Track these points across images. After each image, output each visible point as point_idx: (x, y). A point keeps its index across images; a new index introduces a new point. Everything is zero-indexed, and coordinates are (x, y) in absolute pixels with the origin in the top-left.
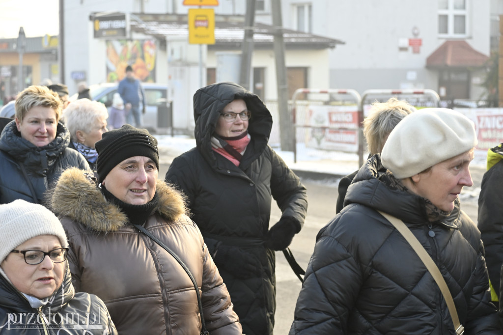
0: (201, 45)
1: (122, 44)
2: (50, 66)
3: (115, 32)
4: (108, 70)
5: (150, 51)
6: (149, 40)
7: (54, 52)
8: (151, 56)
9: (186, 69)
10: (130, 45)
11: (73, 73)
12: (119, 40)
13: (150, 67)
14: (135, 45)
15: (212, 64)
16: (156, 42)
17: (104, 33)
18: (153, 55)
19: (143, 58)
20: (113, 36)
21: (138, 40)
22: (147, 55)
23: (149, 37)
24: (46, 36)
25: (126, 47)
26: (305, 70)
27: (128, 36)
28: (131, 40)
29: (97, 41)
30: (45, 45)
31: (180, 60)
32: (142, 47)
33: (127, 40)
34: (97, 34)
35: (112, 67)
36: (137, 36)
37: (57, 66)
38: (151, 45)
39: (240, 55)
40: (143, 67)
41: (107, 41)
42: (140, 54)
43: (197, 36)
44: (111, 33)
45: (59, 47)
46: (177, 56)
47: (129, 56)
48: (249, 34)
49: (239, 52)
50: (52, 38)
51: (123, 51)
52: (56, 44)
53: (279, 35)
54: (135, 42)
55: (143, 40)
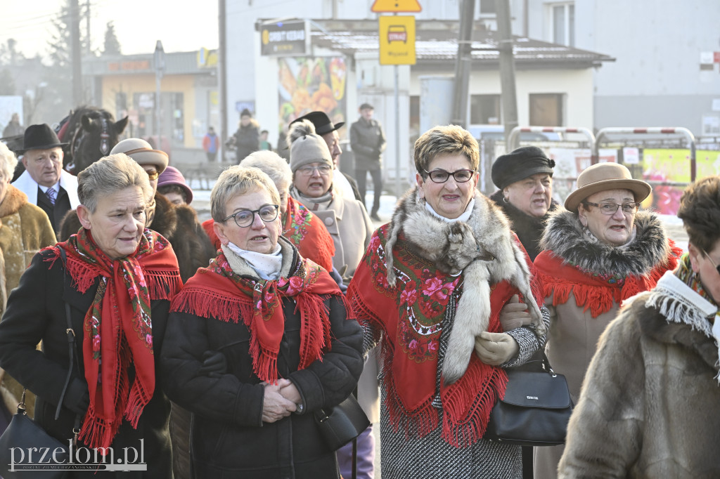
0: (396, 66)
1: (300, 64)
2: (208, 93)
3: (291, 47)
4: (281, 100)
5: (338, 73)
6: (336, 57)
7: (213, 74)
8: (340, 80)
9: (382, 97)
10: (310, 64)
11: (238, 103)
12: (295, 58)
13: (339, 96)
14: (318, 64)
15: (415, 92)
16: (345, 60)
17: (276, 48)
18: (343, 79)
19: (329, 83)
20: (288, 52)
21: (321, 57)
22: (333, 78)
23: (337, 53)
24: (203, 49)
25: (306, 66)
26: (559, 98)
27: (308, 52)
28: (313, 58)
29: (266, 58)
30: (201, 63)
31: (374, 86)
32: (328, 67)
33: (307, 57)
34: (266, 50)
35: (286, 95)
36: (320, 52)
37: (217, 93)
38: (339, 65)
39: (452, 79)
40: (329, 96)
41: (279, 59)
42: (324, 78)
43: (390, 54)
44: (285, 47)
45: (219, 66)
46: (369, 80)
47: (309, 80)
48: (465, 50)
49: (452, 75)
50: (210, 52)
51: (301, 73)
52: (215, 61)
53: (506, 51)
54: (317, 60)
55: (329, 58)
